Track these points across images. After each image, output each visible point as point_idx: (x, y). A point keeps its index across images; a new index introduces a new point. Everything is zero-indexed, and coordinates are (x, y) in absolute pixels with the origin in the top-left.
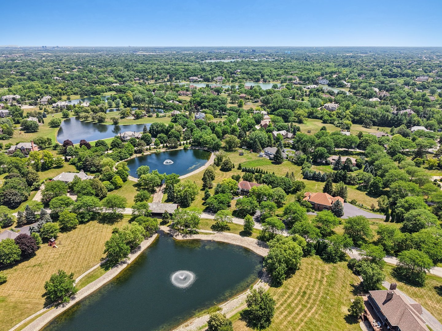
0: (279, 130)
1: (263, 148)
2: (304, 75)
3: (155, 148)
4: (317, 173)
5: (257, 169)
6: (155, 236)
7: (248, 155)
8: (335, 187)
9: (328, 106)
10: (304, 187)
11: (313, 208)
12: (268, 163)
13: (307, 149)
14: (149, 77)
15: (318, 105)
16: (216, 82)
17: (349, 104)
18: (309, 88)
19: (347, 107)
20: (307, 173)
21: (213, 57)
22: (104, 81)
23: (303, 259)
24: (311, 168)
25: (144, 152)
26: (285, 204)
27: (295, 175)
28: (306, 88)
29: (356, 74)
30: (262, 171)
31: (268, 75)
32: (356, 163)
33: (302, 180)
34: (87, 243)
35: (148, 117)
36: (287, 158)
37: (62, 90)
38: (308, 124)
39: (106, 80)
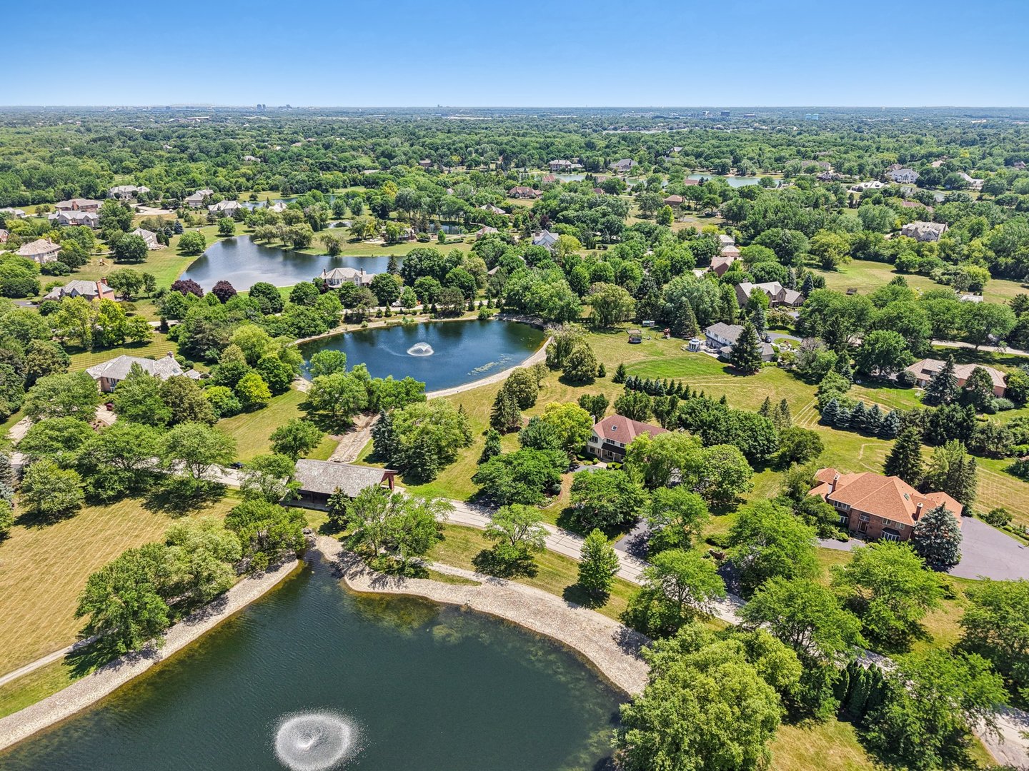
0: (759, 280)
1: (704, 324)
2: (849, 161)
3: (401, 312)
4: (868, 408)
5: (672, 384)
6: (289, 568)
7: (655, 345)
8: (929, 458)
9: (913, 228)
10: (818, 450)
11: (843, 526)
12: (712, 370)
13: (841, 337)
14: (456, 158)
15: (884, 226)
16: (615, 172)
17: (980, 224)
18: (860, 190)
19: (976, 232)
20: (833, 407)
21: (623, 124)
22: (346, 164)
23: (783, 734)
24: (849, 393)
25: (370, 321)
26: (745, 502)
27: (791, 411)
28: (853, 189)
29: (1001, 160)
30: (686, 391)
31: (751, 159)
32: (1005, 386)
33: (816, 428)
34: (73, 569)
35: (418, 241)
36: (774, 359)
37: (248, 180)
38: (850, 273)
39: (353, 162)
